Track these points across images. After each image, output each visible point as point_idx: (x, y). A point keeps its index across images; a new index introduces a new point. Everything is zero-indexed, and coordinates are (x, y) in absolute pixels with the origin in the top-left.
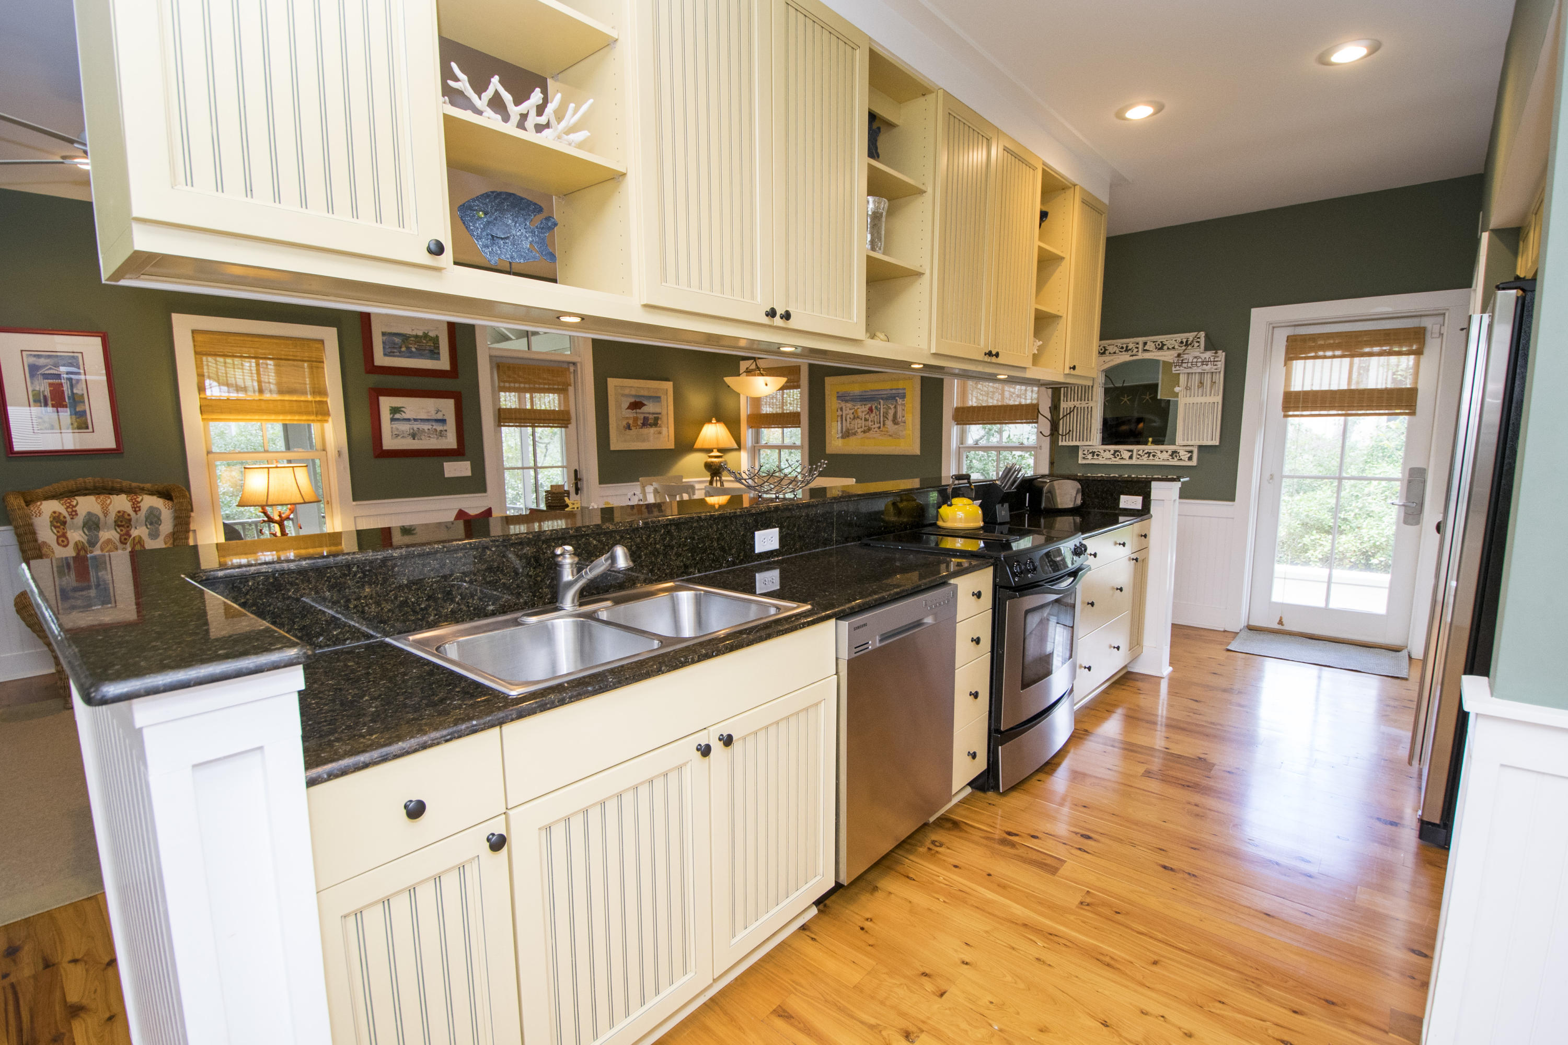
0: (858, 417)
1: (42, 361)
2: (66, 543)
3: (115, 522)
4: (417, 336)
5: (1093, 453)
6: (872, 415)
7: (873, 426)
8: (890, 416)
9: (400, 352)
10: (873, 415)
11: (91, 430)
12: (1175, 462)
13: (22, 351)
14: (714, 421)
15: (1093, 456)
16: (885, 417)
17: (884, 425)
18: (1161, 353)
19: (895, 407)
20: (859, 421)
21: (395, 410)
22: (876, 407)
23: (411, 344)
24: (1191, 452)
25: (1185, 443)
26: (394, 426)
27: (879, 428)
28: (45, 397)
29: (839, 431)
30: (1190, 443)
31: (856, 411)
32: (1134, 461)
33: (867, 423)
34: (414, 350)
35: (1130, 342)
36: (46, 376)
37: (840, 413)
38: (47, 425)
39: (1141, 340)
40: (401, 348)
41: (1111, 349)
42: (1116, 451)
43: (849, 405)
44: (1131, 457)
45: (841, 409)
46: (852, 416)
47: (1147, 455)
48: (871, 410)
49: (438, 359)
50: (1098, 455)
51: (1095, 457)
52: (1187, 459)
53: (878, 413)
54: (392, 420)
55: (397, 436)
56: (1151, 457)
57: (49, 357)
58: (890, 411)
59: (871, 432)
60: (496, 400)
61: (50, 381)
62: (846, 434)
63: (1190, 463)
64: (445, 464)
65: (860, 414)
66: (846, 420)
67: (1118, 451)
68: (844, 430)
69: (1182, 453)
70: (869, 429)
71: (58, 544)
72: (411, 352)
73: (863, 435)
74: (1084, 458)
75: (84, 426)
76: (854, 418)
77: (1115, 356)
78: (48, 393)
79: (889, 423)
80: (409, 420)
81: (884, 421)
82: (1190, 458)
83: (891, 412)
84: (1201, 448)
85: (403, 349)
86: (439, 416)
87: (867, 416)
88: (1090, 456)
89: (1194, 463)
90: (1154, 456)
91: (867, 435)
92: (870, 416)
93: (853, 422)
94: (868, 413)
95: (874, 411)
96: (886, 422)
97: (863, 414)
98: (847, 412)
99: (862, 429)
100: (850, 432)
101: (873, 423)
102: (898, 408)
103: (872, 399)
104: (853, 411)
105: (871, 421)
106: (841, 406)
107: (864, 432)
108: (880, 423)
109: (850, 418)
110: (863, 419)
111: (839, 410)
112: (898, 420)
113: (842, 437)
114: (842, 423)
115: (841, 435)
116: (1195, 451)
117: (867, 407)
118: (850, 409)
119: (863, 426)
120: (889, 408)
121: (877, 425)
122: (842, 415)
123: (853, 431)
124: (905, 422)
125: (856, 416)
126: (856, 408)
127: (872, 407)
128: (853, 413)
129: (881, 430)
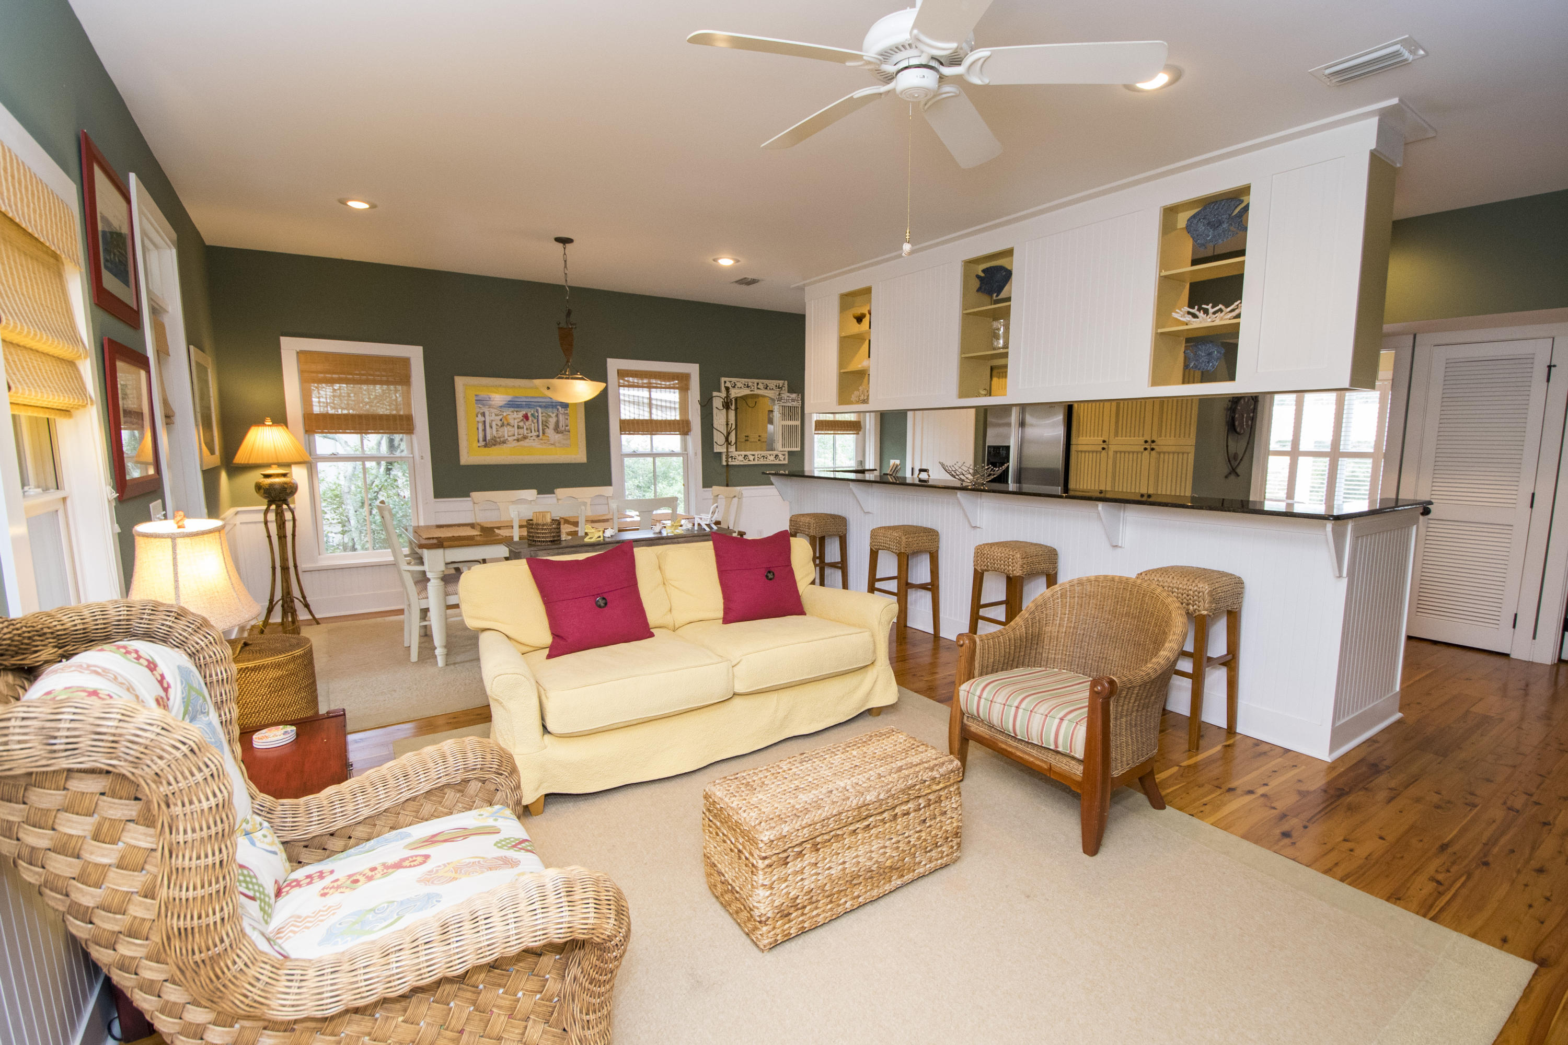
0: (508, 424)
6: (527, 423)
7: (529, 435)
8: (551, 425)
10: (530, 422)
12: (777, 462)
14: (269, 423)
16: (545, 425)
17: (544, 433)
18: (766, 391)
19: (557, 416)
20: (511, 429)
22: (533, 415)
24: (785, 455)
25: (784, 449)
27: (538, 436)
29: (481, 439)
31: (506, 418)
32: (756, 462)
33: (521, 431)
35: (750, 381)
37: (481, 418)
39: (756, 381)
41: (739, 385)
42: (745, 456)
43: (496, 410)
44: (755, 459)
45: (483, 414)
46: (500, 423)
47: (764, 457)
48: (526, 417)
53: (535, 421)
58: (550, 419)
59: (527, 440)
62: (488, 443)
63: (784, 462)
65: (512, 422)
66: (491, 427)
68: (488, 438)
69: (780, 456)
70: (525, 438)
73: (515, 444)
76: (502, 425)
77: (741, 390)
79: (550, 432)
81: (543, 430)
82: (784, 459)
83: (552, 421)
84: (789, 452)
87: (521, 424)
89: (786, 462)
91: (521, 443)
92: (525, 423)
93: (501, 430)
94: (522, 420)
95: (530, 419)
96: (547, 430)
97: (516, 421)
98: (492, 418)
99: (515, 438)
100: (498, 440)
101: (529, 431)
102: (561, 417)
103: (529, 405)
104: (500, 417)
105: (527, 429)
106: (482, 411)
107: (518, 440)
108: (538, 431)
109: (497, 425)
110: (516, 427)
111: (479, 416)
112: (561, 428)
113: (486, 446)
114: (485, 430)
115: (483, 443)
116: (787, 454)
117: (521, 415)
118: (496, 415)
119: (516, 434)
120: (550, 416)
121: (534, 434)
122: (485, 422)
123: (503, 439)
124: (568, 431)
125: (506, 423)
126: (505, 414)
127: (527, 414)
128: (501, 420)
129: (541, 439)
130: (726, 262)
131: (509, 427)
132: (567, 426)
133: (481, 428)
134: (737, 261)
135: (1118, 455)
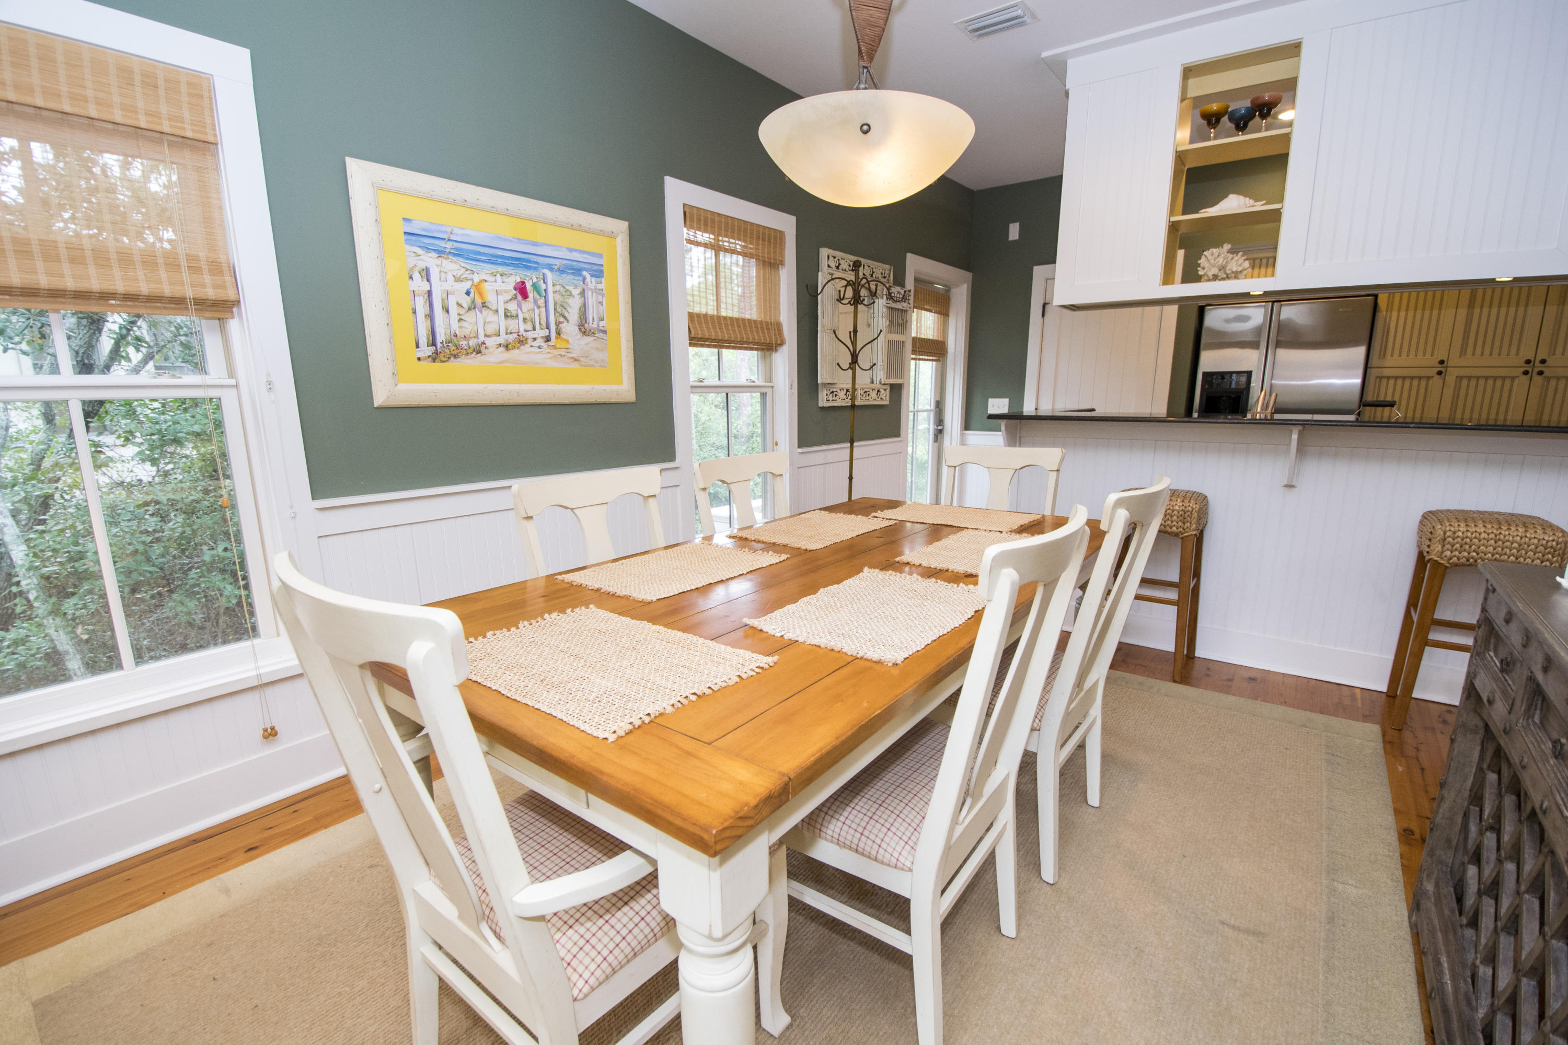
0: (484, 305)
6: (527, 305)
7: (531, 335)
8: (573, 315)
12: (879, 401)
16: (563, 313)
17: (558, 333)
19: (583, 293)
20: (492, 318)
22: (535, 286)
24: (886, 390)
25: (886, 381)
27: (548, 339)
29: (423, 341)
31: (477, 287)
33: (513, 324)
37: (420, 285)
43: (453, 267)
45: (426, 274)
46: (466, 301)
47: (866, 394)
53: (541, 302)
58: (570, 301)
59: (526, 348)
62: (441, 351)
63: (886, 402)
65: (491, 298)
66: (446, 309)
68: (440, 338)
69: (882, 391)
70: (522, 341)
73: (501, 354)
76: (472, 307)
81: (558, 324)
82: (884, 396)
83: (575, 306)
84: (889, 384)
87: (513, 307)
91: (514, 354)
93: (470, 317)
94: (515, 298)
95: (531, 295)
97: (502, 299)
98: (447, 285)
99: (501, 340)
100: (464, 343)
101: (529, 327)
102: (591, 299)
104: (467, 285)
105: (524, 320)
106: (422, 265)
107: (506, 346)
108: (548, 328)
109: (459, 304)
110: (501, 312)
111: (416, 276)
112: (592, 325)
113: (434, 358)
114: (431, 316)
115: (429, 351)
116: (888, 387)
118: (458, 279)
119: (503, 332)
120: (571, 295)
121: (541, 333)
122: (429, 293)
123: (472, 343)
124: (605, 332)
125: (479, 301)
126: (477, 279)
127: (523, 283)
128: (468, 293)
129: (554, 347)
131: (485, 311)
132: (602, 320)
133: (422, 309)
135: (1465, 382)
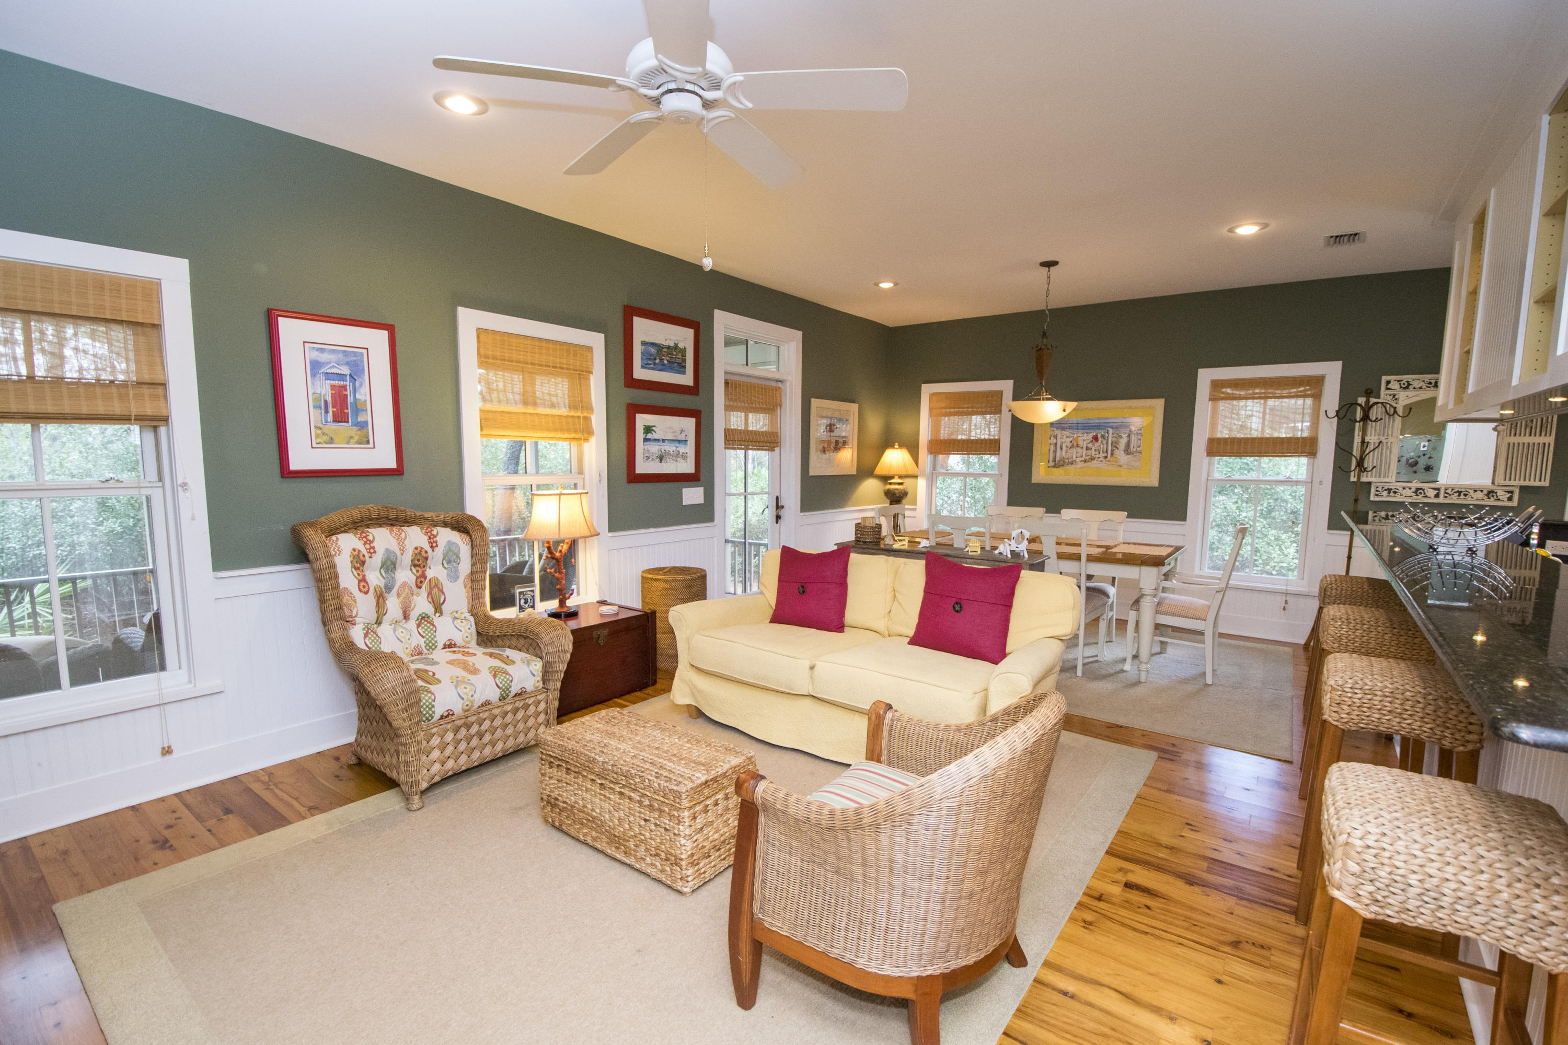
0: (1077, 446)
1: (324, 357)
2: (366, 589)
3: (412, 561)
4: (669, 347)
5: (1389, 490)
6: (1096, 444)
7: (1097, 456)
8: (1122, 446)
9: (655, 364)
10: (1099, 443)
11: (371, 445)
12: (1491, 502)
13: (304, 342)
14: (896, 446)
15: (1389, 493)
16: (1115, 445)
17: (1112, 454)
19: (1129, 436)
20: (1079, 450)
21: (648, 429)
22: (1103, 436)
23: (664, 356)
24: (1511, 492)
25: (1507, 482)
26: (646, 447)
27: (1106, 457)
28: (326, 402)
29: (1051, 459)
30: (1512, 483)
31: (1075, 439)
32: (1441, 500)
33: (1089, 452)
34: (666, 362)
36: (329, 376)
37: (1053, 440)
38: (325, 438)
40: (655, 359)
41: (1412, 384)
42: (1418, 489)
43: (1066, 433)
44: (1437, 496)
45: (1056, 437)
46: (1069, 445)
47: (1457, 494)
48: (1096, 438)
49: (684, 373)
50: (1395, 492)
51: (1392, 494)
52: (1506, 499)
53: (1105, 442)
54: (646, 440)
55: (648, 458)
56: (1462, 496)
57: (334, 351)
58: (1121, 440)
59: (1095, 462)
60: (727, 420)
61: (332, 382)
62: (1058, 464)
63: (1510, 504)
64: (684, 490)
65: (1081, 443)
66: (1061, 449)
67: (1421, 489)
68: (1058, 459)
69: (1500, 493)
70: (1092, 459)
71: (360, 590)
72: (664, 365)
73: (1083, 464)
74: (1377, 495)
75: (364, 440)
76: (1072, 447)
78: (329, 398)
79: (1120, 454)
80: (657, 440)
81: (1112, 451)
82: (1510, 499)
83: (1123, 442)
84: (1523, 489)
85: (657, 361)
86: (682, 437)
87: (1090, 445)
88: (1385, 493)
89: (1515, 504)
90: (1465, 495)
91: (1088, 464)
92: (1093, 445)
93: (1070, 451)
94: (1092, 441)
95: (1100, 440)
96: (1116, 452)
97: (1085, 443)
98: (1063, 440)
99: (1083, 459)
100: (1066, 461)
101: (1097, 453)
102: (1133, 438)
103: (1098, 427)
104: (1071, 439)
105: (1095, 450)
106: (1054, 434)
107: (1085, 461)
108: (1107, 452)
109: (1067, 446)
110: (1085, 448)
111: (1052, 438)
112: (1134, 450)
113: (1054, 466)
114: (1055, 452)
115: (1053, 464)
116: (1517, 492)
117: (1091, 435)
118: (1067, 437)
119: (1084, 455)
120: (1121, 437)
121: (1102, 455)
122: (1056, 443)
123: (1070, 460)
124: (1140, 453)
125: (1075, 444)
126: (1075, 436)
127: (1096, 435)
128: (1071, 442)
129: (1109, 461)
130: (1248, 230)
131: (1077, 448)
132: (1139, 447)
133: (1052, 449)
134: (1266, 225)
